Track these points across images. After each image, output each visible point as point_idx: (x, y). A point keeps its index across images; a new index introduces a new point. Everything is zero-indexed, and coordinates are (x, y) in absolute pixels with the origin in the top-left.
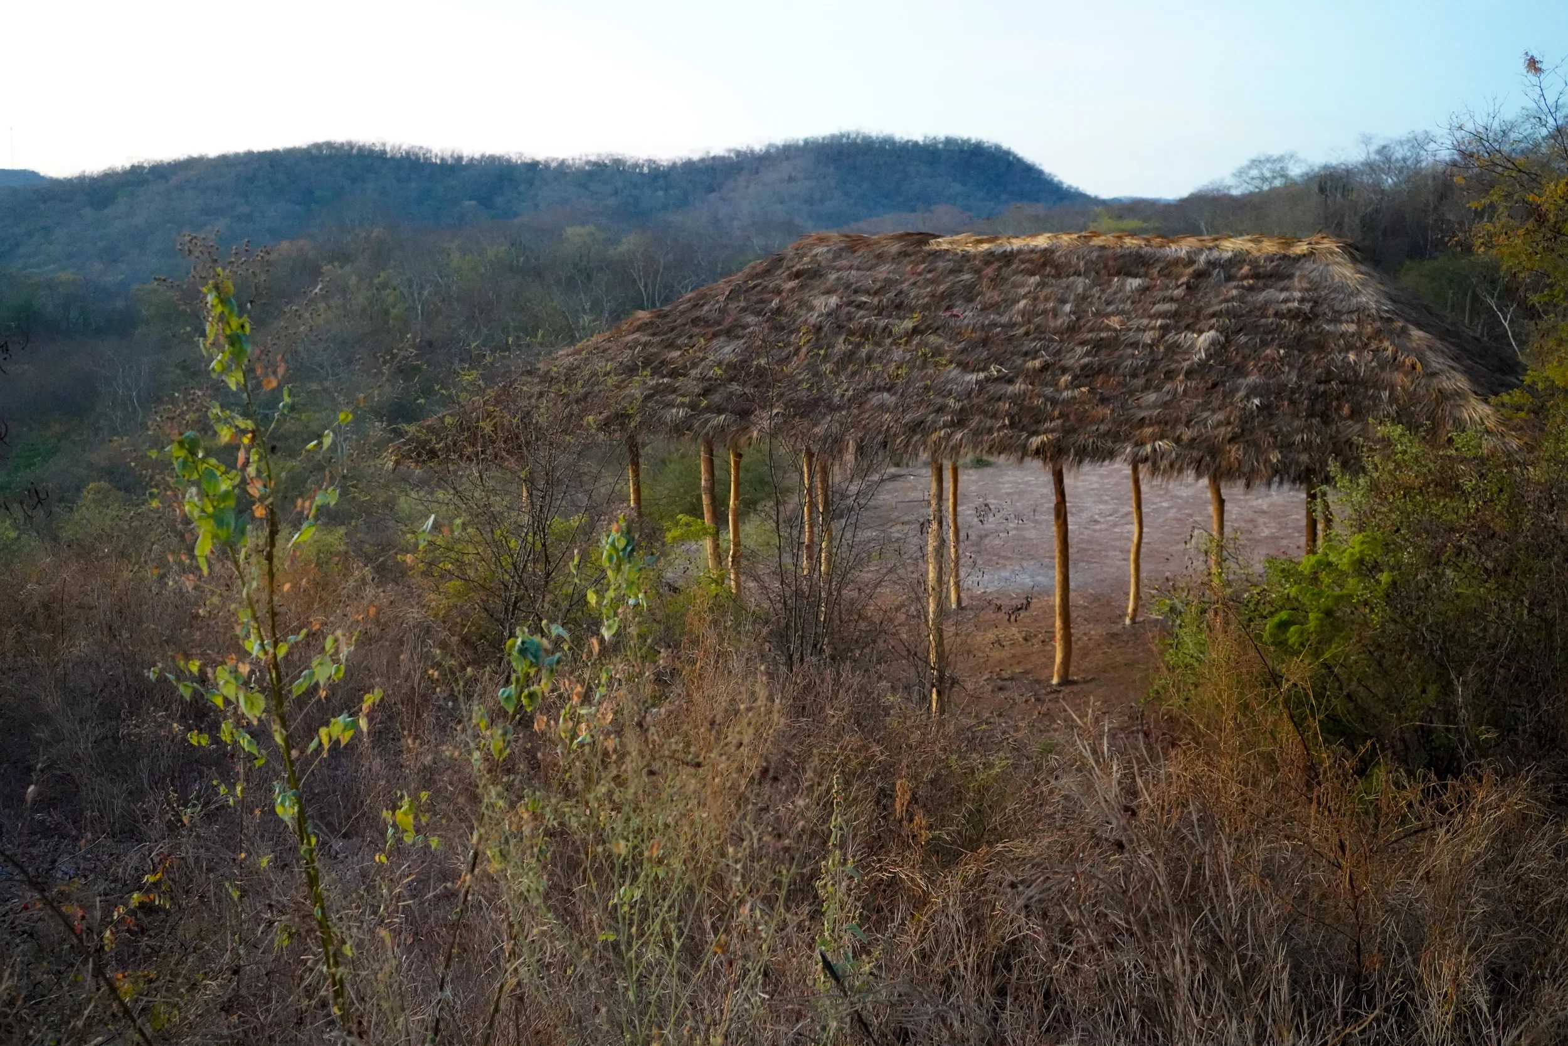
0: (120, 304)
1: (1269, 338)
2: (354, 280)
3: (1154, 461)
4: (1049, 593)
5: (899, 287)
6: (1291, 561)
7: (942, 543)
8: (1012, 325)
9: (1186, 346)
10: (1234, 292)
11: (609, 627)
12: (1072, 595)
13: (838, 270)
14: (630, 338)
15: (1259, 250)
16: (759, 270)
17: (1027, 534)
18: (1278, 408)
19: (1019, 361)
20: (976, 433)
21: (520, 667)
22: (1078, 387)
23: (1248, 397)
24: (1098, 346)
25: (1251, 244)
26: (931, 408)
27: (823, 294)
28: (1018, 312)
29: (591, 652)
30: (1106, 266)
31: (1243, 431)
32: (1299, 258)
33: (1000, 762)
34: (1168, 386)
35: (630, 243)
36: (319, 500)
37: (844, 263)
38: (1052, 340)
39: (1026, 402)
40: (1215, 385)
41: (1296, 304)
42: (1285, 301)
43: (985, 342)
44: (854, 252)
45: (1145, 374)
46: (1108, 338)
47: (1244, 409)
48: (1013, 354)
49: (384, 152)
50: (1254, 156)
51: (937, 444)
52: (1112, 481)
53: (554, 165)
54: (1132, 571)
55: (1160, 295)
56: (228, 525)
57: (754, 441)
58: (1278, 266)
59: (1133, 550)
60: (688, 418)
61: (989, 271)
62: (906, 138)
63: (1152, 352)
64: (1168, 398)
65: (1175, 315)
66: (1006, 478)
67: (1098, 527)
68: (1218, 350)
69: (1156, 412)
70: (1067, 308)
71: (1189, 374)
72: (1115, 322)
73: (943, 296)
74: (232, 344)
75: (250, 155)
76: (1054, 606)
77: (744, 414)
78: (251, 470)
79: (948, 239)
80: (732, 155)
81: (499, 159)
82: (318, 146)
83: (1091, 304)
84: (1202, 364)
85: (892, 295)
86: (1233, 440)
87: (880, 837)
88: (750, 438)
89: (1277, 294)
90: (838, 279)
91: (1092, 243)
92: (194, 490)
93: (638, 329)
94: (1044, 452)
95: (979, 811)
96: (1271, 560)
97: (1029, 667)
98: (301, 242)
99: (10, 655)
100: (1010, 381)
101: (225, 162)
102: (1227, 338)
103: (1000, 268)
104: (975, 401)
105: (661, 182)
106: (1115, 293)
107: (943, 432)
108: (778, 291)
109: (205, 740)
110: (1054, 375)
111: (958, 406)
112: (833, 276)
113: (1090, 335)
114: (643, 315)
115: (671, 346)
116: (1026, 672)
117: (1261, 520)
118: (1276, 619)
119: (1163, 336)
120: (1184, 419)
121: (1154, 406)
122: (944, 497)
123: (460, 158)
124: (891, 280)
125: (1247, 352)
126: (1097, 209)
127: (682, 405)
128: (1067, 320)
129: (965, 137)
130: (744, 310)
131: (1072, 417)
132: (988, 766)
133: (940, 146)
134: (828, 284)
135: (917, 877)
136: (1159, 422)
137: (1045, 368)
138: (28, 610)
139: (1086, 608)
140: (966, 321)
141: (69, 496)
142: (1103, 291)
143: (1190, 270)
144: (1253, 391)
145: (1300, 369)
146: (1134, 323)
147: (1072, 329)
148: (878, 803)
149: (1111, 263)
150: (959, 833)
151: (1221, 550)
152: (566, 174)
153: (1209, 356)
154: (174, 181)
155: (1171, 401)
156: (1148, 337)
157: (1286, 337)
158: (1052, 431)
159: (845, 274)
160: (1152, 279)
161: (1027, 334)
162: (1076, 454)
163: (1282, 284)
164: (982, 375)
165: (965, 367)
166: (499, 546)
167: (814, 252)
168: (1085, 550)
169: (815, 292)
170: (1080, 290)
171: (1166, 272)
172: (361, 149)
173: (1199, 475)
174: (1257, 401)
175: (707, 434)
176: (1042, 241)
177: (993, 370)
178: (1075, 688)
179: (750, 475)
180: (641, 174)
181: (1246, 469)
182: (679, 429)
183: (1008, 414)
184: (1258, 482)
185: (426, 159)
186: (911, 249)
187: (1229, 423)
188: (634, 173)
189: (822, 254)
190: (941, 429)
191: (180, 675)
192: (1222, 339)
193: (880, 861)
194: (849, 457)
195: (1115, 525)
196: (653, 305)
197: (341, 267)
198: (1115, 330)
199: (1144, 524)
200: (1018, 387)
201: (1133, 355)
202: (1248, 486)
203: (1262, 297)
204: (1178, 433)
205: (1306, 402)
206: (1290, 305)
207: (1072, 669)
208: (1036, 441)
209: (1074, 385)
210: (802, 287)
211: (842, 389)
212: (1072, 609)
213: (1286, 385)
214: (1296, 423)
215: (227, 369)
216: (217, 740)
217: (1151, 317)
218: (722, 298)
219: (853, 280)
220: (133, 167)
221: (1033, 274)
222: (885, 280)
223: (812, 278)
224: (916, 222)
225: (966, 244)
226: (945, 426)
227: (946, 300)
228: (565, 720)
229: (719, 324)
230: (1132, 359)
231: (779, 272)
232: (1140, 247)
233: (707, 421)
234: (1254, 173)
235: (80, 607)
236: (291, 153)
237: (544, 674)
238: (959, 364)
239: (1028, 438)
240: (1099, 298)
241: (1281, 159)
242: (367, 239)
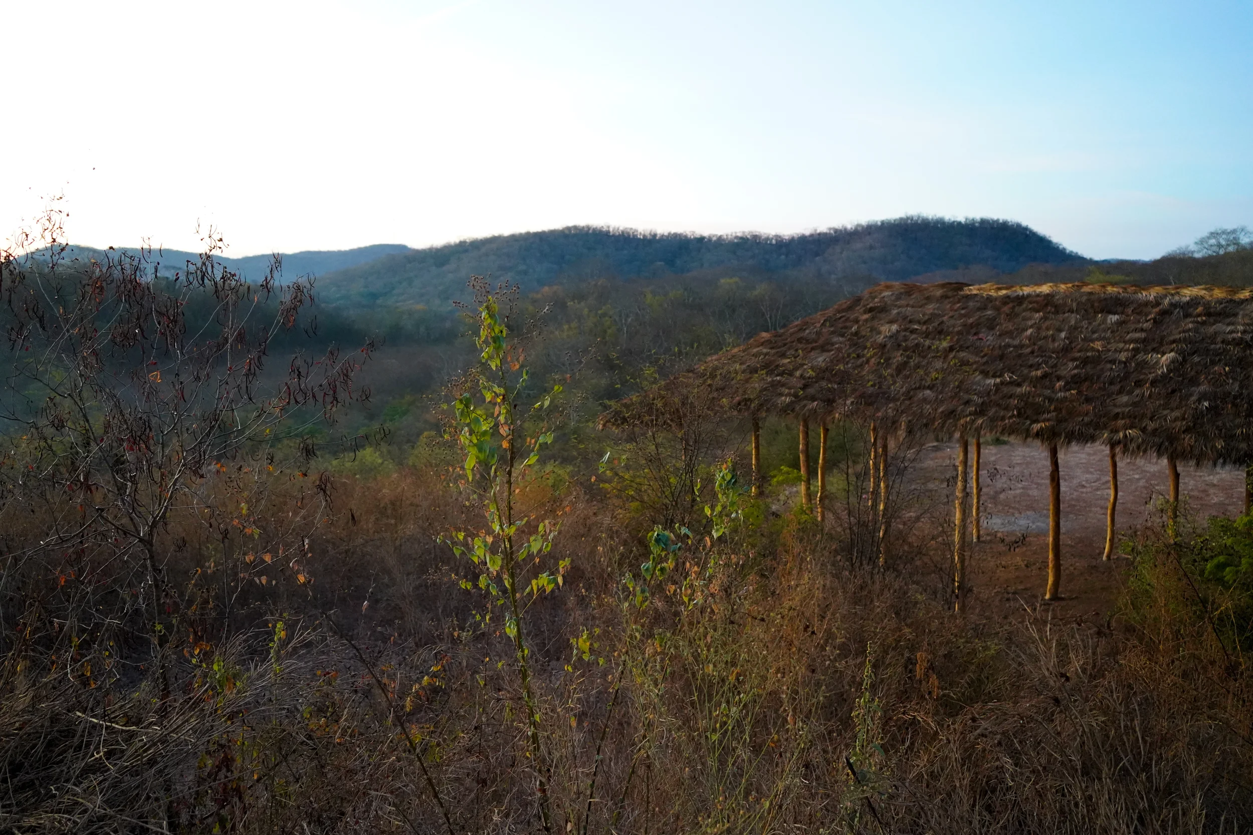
0: (448, 325)
1: (1217, 359)
2: (586, 311)
3: (1125, 444)
4: (1046, 535)
5: (941, 319)
6: (1229, 520)
7: (967, 495)
8: (1022, 346)
9: (1152, 363)
10: (1191, 326)
11: (717, 530)
12: (1061, 537)
13: (899, 307)
14: (755, 350)
15: (1211, 296)
16: (844, 306)
17: (1031, 492)
18: (1223, 409)
19: (1026, 371)
20: (992, 420)
21: (655, 550)
22: (1069, 390)
23: (1199, 401)
24: (1085, 362)
25: (1204, 292)
26: (961, 402)
27: (888, 323)
28: (1026, 337)
29: (705, 546)
30: (1092, 306)
31: (1194, 425)
32: (1243, 302)
33: (994, 647)
34: (1137, 392)
35: (761, 289)
36: (541, 440)
37: (903, 302)
38: (1051, 357)
39: (1031, 400)
40: (1173, 391)
41: (1239, 335)
42: (1231, 332)
43: (1001, 357)
44: (910, 295)
45: (1120, 382)
46: (1093, 357)
47: (1196, 409)
48: (1021, 366)
49: (608, 232)
50: (1213, 230)
51: (965, 426)
52: (1097, 458)
53: (714, 239)
54: (1109, 523)
55: (1133, 326)
56: (485, 451)
57: (836, 421)
58: (1226, 307)
59: (1110, 507)
60: (792, 402)
61: (1006, 309)
62: (953, 219)
63: (1126, 366)
64: (1137, 399)
65: (1144, 341)
66: (1017, 453)
67: (1084, 490)
68: (1176, 367)
69: (1127, 410)
70: (1063, 335)
71: (1154, 383)
72: (1098, 345)
73: (972, 326)
74: (495, 342)
75: (528, 234)
76: (1048, 545)
77: (830, 402)
78: (502, 419)
79: (977, 287)
80: (832, 232)
81: (680, 235)
82: (569, 228)
83: (1081, 332)
84: (1164, 376)
85: (936, 324)
86: (1187, 430)
87: (906, 691)
88: (834, 418)
89: (1224, 327)
90: (898, 313)
91: (1082, 290)
92: (466, 429)
93: (762, 344)
94: (1043, 435)
95: (979, 680)
96: (1214, 518)
97: (1029, 585)
98: (555, 288)
99: (371, 531)
100: (1019, 385)
101: (514, 239)
102: (1184, 358)
103: (1013, 307)
104: (993, 397)
105: (784, 250)
106: (1099, 325)
107: (968, 419)
108: (856, 321)
109: (469, 586)
110: (1051, 381)
111: (980, 401)
112: (895, 312)
113: (1079, 354)
114: (765, 335)
115: (783, 355)
116: (1026, 589)
117: (1212, 491)
118: (1215, 561)
119: (1135, 356)
120: (1149, 415)
121: (1126, 405)
122: (969, 463)
123: (655, 235)
124: (935, 314)
125: (1200, 368)
126: (1091, 268)
127: (789, 395)
128: (1062, 343)
129: (995, 218)
130: (833, 333)
131: (1064, 411)
132: (986, 648)
133: (977, 225)
134: (891, 317)
135: (930, 720)
136: (1130, 416)
137: (1045, 376)
138: (382, 505)
139: (1072, 546)
140: (988, 343)
141: (412, 440)
142: (1090, 323)
143: (1157, 309)
144: (1203, 397)
145: (1241, 382)
146: (1113, 346)
147: (1066, 350)
148: (906, 667)
149: (1096, 304)
150: (963, 694)
151: (1176, 509)
152: (722, 245)
153: (1169, 371)
154: (483, 250)
155: (1139, 402)
156: (1123, 356)
157: (1230, 359)
158: (1048, 420)
159: (903, 310)
160: (1127, 316)
161: (1032, 352)
162: (1066, 437)
163: (1228, 320)
164: (998, 380)
165: (986, 374)
166: (664, 480)
167: (882, 295)
168: (1074, 506)
169: (882, 322)
170: (1073, 322)
171: (1138, 311)
172: (595, 230)
173: (1160, 455)
174: (1206, 404)
175: (804, 414)
176: (1045, 289)
177: (1007, 377)
178: (1063, 603)
179: (834, 444)
180: (771, 244)
181: (1196, 452)
182: (786, 410)
183: (1016, 407)
184: (1205, 462)
185: (634, 236)
186: (950, 294)
187: (1184, 419)
188: (766, 243)
189: (888, 296)
190: (967, 416)
191: (454, 543)
192: (1180, 359)
193: (905, 707)
194: (902, 433)
195: (1098, 489)
196: (775, 329)
197: (579, 303)
198: (1098, 351)
199: (1119, 489)
200: (1025, 389)
201: (1112, 369)
202: (1198, 464)
203: (1211, 330)
204: (1144, 425)
205: (1245, 405)
206: (1234, 335)
207: (1060, 590)
208: (1036, 427)
209: (1066, 388)
210: (873, 318)
211: (899, 387)
212: (1061, 547)
213: (1230, 393)
214: (1238, 421)
215: (491, 358)
216: (476, 586)
217: (1125, 342)
218: (818, 325)
219: (908, 313)
220: (461, 242)
221: (1038, 311)
222: (931, 314)
223: (880, 312)
224: (955, 276)
225: (990, 290)
226: (970, 414)
227: (973, 328)
228: (686, 589)
229: (816, 342)
230: (1111, 371)
231: (858, 308)
232: (1119, 293)
233: (805, 406)
234: (1213, 241)
235: (411, 504)
236: (553, 233)
237: (671, 556)
238: (982, 372)
239: (1030, 425)
240: (1087, 328)
241: (1234, 231)
242: (596, 285)
